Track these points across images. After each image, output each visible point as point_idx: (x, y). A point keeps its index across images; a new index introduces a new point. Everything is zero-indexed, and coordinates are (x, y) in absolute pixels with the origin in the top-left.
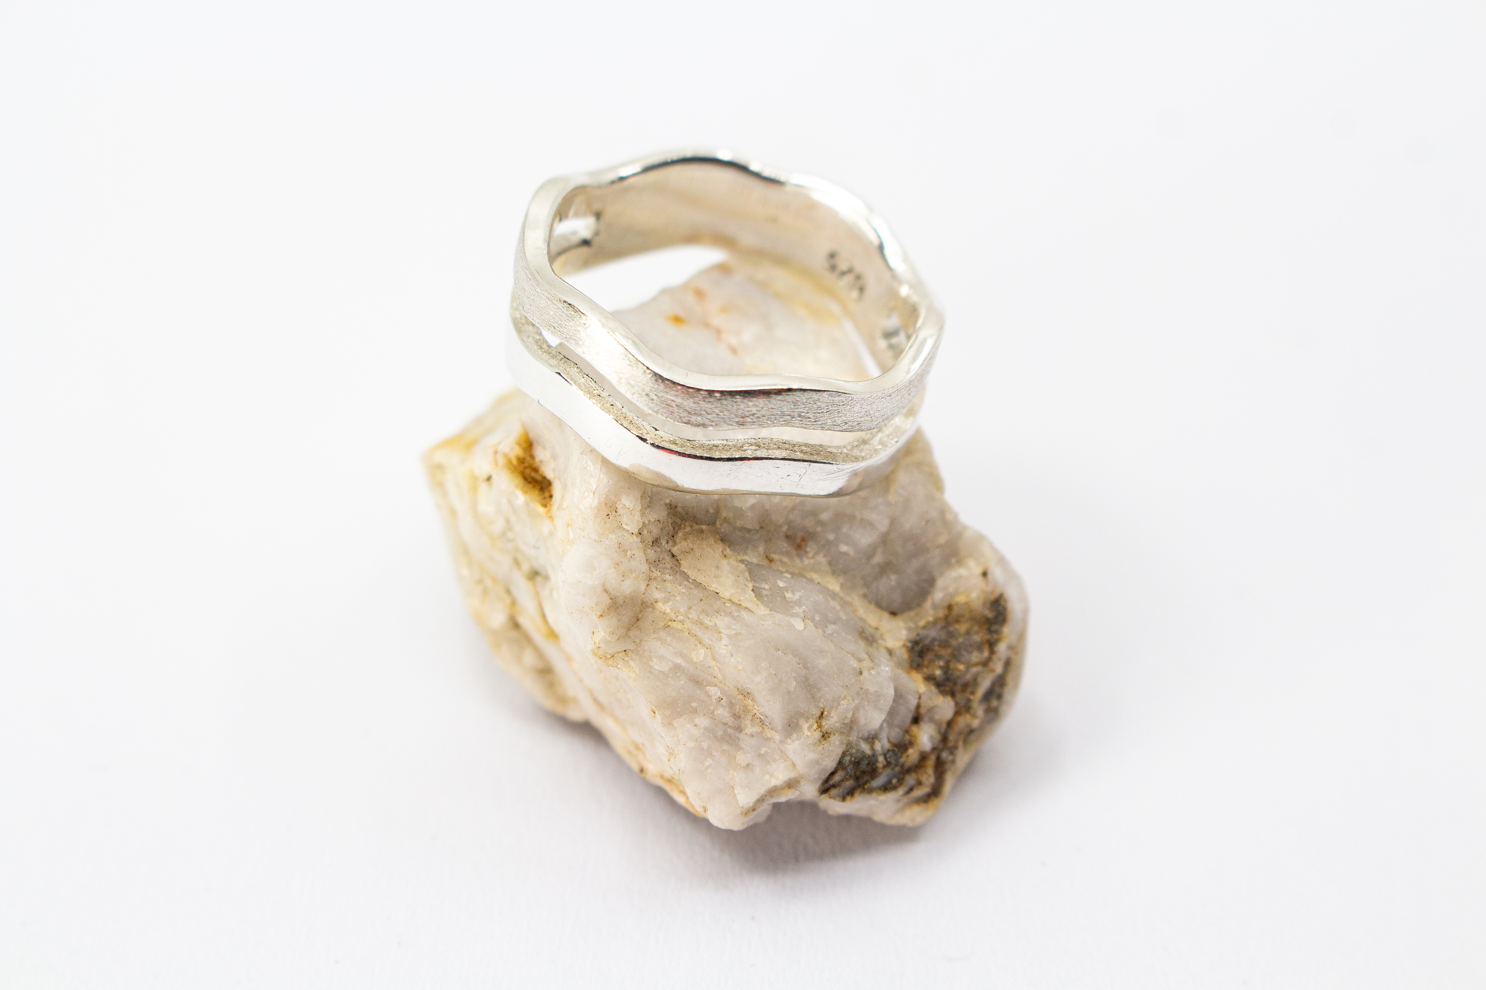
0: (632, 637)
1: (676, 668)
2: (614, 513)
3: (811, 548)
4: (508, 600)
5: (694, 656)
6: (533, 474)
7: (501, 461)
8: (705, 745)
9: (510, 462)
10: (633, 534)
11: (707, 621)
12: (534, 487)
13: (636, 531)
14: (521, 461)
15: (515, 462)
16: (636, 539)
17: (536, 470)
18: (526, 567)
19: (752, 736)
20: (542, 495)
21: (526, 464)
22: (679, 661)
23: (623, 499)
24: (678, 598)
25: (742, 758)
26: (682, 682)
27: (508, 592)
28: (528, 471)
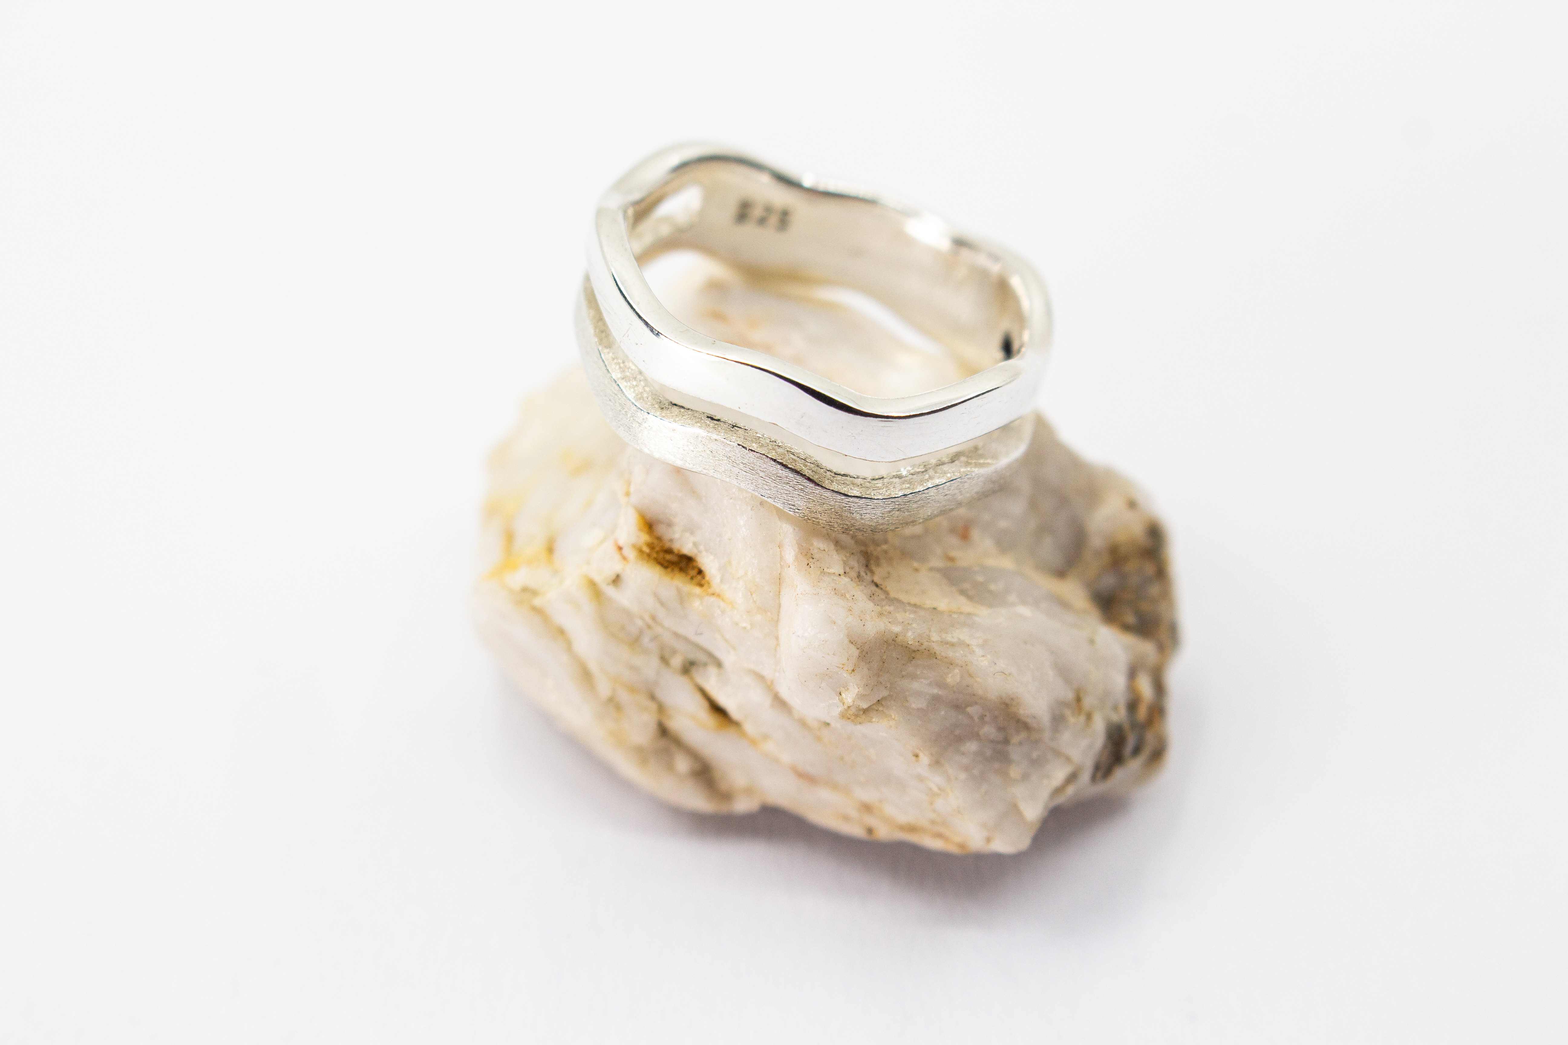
0: (884, 683)
1: (935, 700)
2: (811, 560)
3: (975, 534)
4: (653, 706)
5: (949, 680)
6: (669, 557)
7: (631, 554)
8: (976, 772)
9: (641, 551)
10: (840, 575)
11: (949, 638)
12: (673, 570)
13: (842, 572)
14: (651, 546)
15: (646, 549)
16: (845, 580)
17: (669, 551)
18: (677, 661)
19: (1020, 743)
20: (686, 576)
21: (657, 549)
22: (935, 691)
23: (814, 543)
24: (914, 625)
25: (1015, 772)
26: (943, 713)
27: (652, 697)
28: (661, 555)
